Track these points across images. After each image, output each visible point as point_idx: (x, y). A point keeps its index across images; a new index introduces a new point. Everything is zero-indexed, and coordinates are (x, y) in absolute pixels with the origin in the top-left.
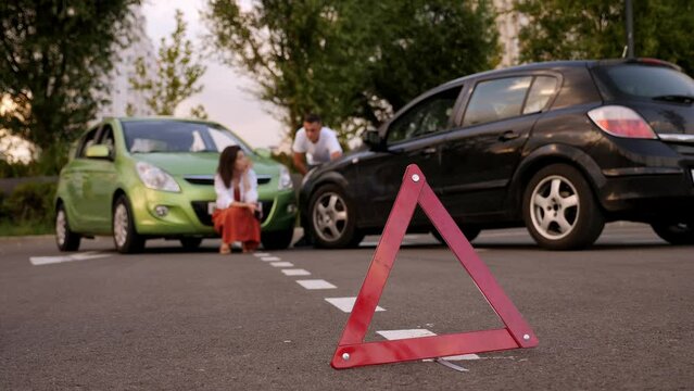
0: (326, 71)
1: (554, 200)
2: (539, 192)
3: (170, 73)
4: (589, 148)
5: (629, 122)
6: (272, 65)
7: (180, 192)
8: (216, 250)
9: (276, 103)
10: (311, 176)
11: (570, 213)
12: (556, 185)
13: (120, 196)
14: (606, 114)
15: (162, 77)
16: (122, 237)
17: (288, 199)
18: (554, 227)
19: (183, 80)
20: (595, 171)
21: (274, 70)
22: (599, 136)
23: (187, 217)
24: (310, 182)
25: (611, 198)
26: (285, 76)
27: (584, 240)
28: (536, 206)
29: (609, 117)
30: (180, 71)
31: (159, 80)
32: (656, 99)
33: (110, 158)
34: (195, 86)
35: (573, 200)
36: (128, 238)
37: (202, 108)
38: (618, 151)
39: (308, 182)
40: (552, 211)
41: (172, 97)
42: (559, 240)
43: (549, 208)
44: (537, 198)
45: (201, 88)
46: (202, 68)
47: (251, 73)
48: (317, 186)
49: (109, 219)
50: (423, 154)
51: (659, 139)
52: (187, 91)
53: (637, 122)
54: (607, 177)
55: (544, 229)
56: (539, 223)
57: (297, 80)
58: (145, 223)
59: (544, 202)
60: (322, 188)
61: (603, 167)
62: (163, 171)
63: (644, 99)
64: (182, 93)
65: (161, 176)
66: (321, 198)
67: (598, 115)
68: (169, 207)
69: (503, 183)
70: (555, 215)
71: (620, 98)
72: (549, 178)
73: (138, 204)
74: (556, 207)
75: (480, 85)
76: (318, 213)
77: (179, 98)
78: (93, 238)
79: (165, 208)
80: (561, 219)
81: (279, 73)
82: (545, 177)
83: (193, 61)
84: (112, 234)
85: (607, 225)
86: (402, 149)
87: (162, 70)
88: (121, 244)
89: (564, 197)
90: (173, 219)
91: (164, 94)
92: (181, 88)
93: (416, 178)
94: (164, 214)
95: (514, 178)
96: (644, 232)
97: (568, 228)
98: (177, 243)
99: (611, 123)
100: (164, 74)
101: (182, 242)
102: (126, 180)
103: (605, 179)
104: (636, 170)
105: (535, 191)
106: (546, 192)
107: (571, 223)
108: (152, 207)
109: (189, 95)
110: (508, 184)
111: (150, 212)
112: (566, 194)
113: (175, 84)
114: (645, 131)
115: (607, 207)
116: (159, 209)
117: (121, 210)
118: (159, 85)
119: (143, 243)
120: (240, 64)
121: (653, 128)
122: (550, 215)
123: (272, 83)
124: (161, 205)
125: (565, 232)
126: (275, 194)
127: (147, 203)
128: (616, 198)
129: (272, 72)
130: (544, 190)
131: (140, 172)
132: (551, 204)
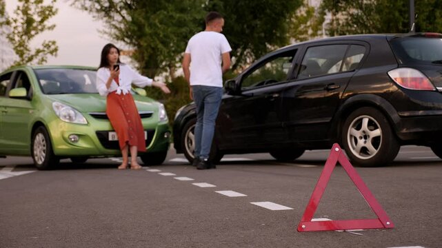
1: (364, 132)
2: (353, 126)
3: (25, 12)
4: (386, 96)
5: (414, 79)
7: (88, 124)
8: (116, 166)
11: (375, 141)
12: (365, 121)
13: (40, 127)
14: (400, 74)
15: (18, 14)
16: (40, 156)
17: (164, 129)
18: (364, 150)
19: (37, 18)
20: (395, 116)
21: (125, 15)
22: (395, 87)
23: (94, 143)
24: (182, 115)
25: (404, 131)
26: (134, 20)
27: (385, 159)
28: (351, 136)
29: (402, 76)
30: (34, 11)
31: (15, 16)
32: (434, 62)
33: (28, 98)
34: (47, 23)
35: (378, 132)
36: (46, 158)
37: (54, 43)
38: (404, 99)
39: (179, 115)
40: (363, 140)
41: (27, 32)
43: (361, 138)
44: (352, 131)
46: (54, 10)
47: (107, 18)
48: (188, 119)
49: (28, 144)
51: (437, 91)
52: (40, 27)
53: (422, 78)
54: (401, 116)
55: (357, 151)
56: (354, 148)
57: (146, 25)
58: (60, 147)
59: (358, 134)
61: (398, 110)
62: (74, 109)
63: (426, 62)
64: (35, 28)
65: (72, 112)
66: (190, 128)
67: (395, 74)
68: (79, 136)
69: (328, 120)
70: (365, 142)
71: (409, 63)
72: (360, 117)
73: (55, 133)
74: (366, 137)
75: (310, 49)
76: (188, 138)
77: (33, 32)
79: (76, 136)
80: (369, 145)
82: (358, 116)
84: (32, 155)
85: (402, 147)
86: (253, 94)
87: (18, 9)
88: (40, 163)
89: (371, 130)
90: (82, 144)
91: (20, 29)
92: (35, 25)
93: (337, 149)
94: (75, 141)
95: (336, 116)
96: (426, 153)
97: (374, 152)
98: (89, 161)
99: (403, 80)
100: (19, 12)
102: (43, 114)
103: (400, 118)
104: (421, 113)
105: (351, 125)
107: (376, 149)
108: (66, 136)
109: (42, 30)
110: (332, 120)
111: (64, 139)
112: (372, 127)
113: (29, 22)
114: (426, 84)
115: (402, 137)
116: (71, 137)
117: (40, 137)
118: (15, 21)
120: (98, 11)
121: (433, 83)
122: (361, 142)
123: (122, 26)
124: (73, 134)
125: (372, 154)
126: (156, 125)
127: (62, 133)
128: (408, 131)
129: (124, 17)
130: (357, 125)
131: (56, 110)
132: (362, 135)
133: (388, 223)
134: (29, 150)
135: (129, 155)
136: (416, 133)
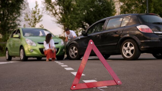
0: (73, 16)
1: (128, 48)
2: (124, 46)
4: (137, 35)
5: (147, 29)
6: (60, 15)
7: (36, 46)
9: (60, 24)
10: (69, 42)
11: (132, 51)
12: (129, 44)
13: (22, 47)
14: (141, 27)
15: (33, 18)
17: (63, 48)
18: (128, 55)
19: (38, 18)
22: (139, 32)
23: (38, 52)
26: (63, 17)
27: (135, 58)
30: (37, 16)
33: (19, 38)
35: (133, 48)
36: (23, 57)
38: (143, 36)
40: (128, 51)
41: (35, 23)
42: (130, 58)
43: (127, 50)
44: (124, 48)
45: (42, 20)
46: (42, 16)
47: (54, 17)
48: (70, 44)
49: (18, 53)
50: (96, 37)
51: (154, 33)
52: (39, 21)
53: (149, 29)
54: (141, 42)
56: (125, 54)
57: (66, 18)
58: (28, 54)
59: (126, 48)
61: (140, 40)
63: (150, 23)
64: (37, 22)
65: (32, 42)
66: (71, 48)
67: (139, 27)
68: (34, 50)
69: (116, 44)
70: (129, 52)
71: (144, 23)
72: (127, 43)
73: (26, 49)
74: (129, 50)
75: (110, 20)
76: (70, 51)
78: (15, 57)
80: (130, 53)
81: (61, 17)
82: (126, 42)
83: (40, 14)
85: (141, 54)
86: (91, 35)
87: (32, 16)
88: (22, 59)
89: (131, 47)
90: (34, 53)
91: (33, 22)
92: (37, 20)
93: (92, 43)
96: (150, 56)
97: (132, 55)
99: (142, 29)
101: (37, 58)
102: (23, 43)
104: (148, 41)
106: (126, 46)
108: (29, 50)
109: (39, 22)
110: (117, 44)
112: (131, 46)
113: (35, 19)
114: (151, 31)
115: (141, 50)
116: (31, 50)
117: (22, 50)
118: (32, 20)
119: (27, 59)
120: (52, 14)
121: (153, 30)
122: (127, 52)
123: (59, 19)
124: (32, 49)
126: (60, 46)
128: (143, 47)
130: (126, 45)
132: (128, 49)
133: (119, 82)
134: (19, 55)
136: (147, 48)
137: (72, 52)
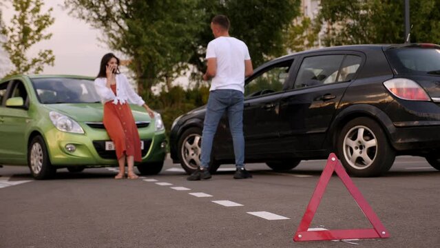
1: (360, 142)
2: (349, 137)
3: (22, 21)
4: (382, 106)
5: (409, 90)
6: (122, 22)
7: (84, 134)
8: (112, 175)
10: (178, 122)
11: (371, 152)
12: (361, 132)
13: (36, 136)
14: (396, 84)
15: (14, 23)
16: (37, 165)
17: (161, 139)
18: (360, 161)
19: (34, 27)
20: (391, 126)
21: (123, 25)
22: (391, 98)
23: (90, 152)
24: (178, 125)
25: (400, 141)
27: (381, 170)
28: (347, 146)
29: (398, 86)
30: (30, 20)
31: (11, 25)
32: (428, 73)
33: (25, 107)
34: (44, 32)
35: (373, 142)
36: (43, 167)
37: (50, 52)
38: (400, 109)
39: (176, 125)
40: (359, 150)
41: (23, 42)
43: (356, 148)
44: (347, 141)
45: (48, 37)
46: (50, 19)
47: (104, 28)
48: (184, 129)
49: (25, 153)
50: (266, 108)
51: (432, 101)
52: (36, 37)
53: (417, 89)
55: (352, 161)
56: (349, 159)
58: (57, 157)
59: (353, 144)
60: (187, 130)
61: (393, 120)
62: (71, 118)
64: (32, 38)
65: (69, 122)
66: (187, 138)
67: (390, 85)
68: (76, 145)
69: (324, 130)
70: (361, 152)
71: (405, 73)
72: (356, 127)
73: (52, 143)
74: (361, 147)
77: (30, 42)
79: (73, 146)
80: (365, 156)
82: (354, 126)
84: (29, 165)
85: (397, 157)
86: (249, 104)
87: (15, 17)
88: (37, 172)
89: (367, 140)
90: (79, 154)
91: (17, 38)
92: (31, 34)
93: (334, 159)
94: (72, 151)
95: (332, 126)
96: (421, 163)
97: (369, 162)
98: (86, 170)
99: (399, 90)
100: (16, 21)
102: (40, 123)
103: (395, 128)
104: (416, 123)
105: (347, 135)
106: (354, 137)
107: (372, 159)
108: (63, 145)
109: (38, 40)
110: (327, 131)
111: (61, 148)
112: (368, 138)
113: (26, 31)
114: (421, 94)
115: (397, 148)
116: (68, 146)
117: (36, 147)
118: (12, 30)
120: (95, 20)
121: (428, 93)
122: (357, 153)
123: (119, 35)
124: (70, 144)
125: (368, 164)
126: (153, 134)
127: (59, 142)
128: (403, 142)
129: (121, 27)
130: (353, 134)
131: (52, 119)
132: (358, 145)
133: (384, 233)
134: (25, 159)
135: (126, 165)
136: (411, 143)
137: (191, 152)
